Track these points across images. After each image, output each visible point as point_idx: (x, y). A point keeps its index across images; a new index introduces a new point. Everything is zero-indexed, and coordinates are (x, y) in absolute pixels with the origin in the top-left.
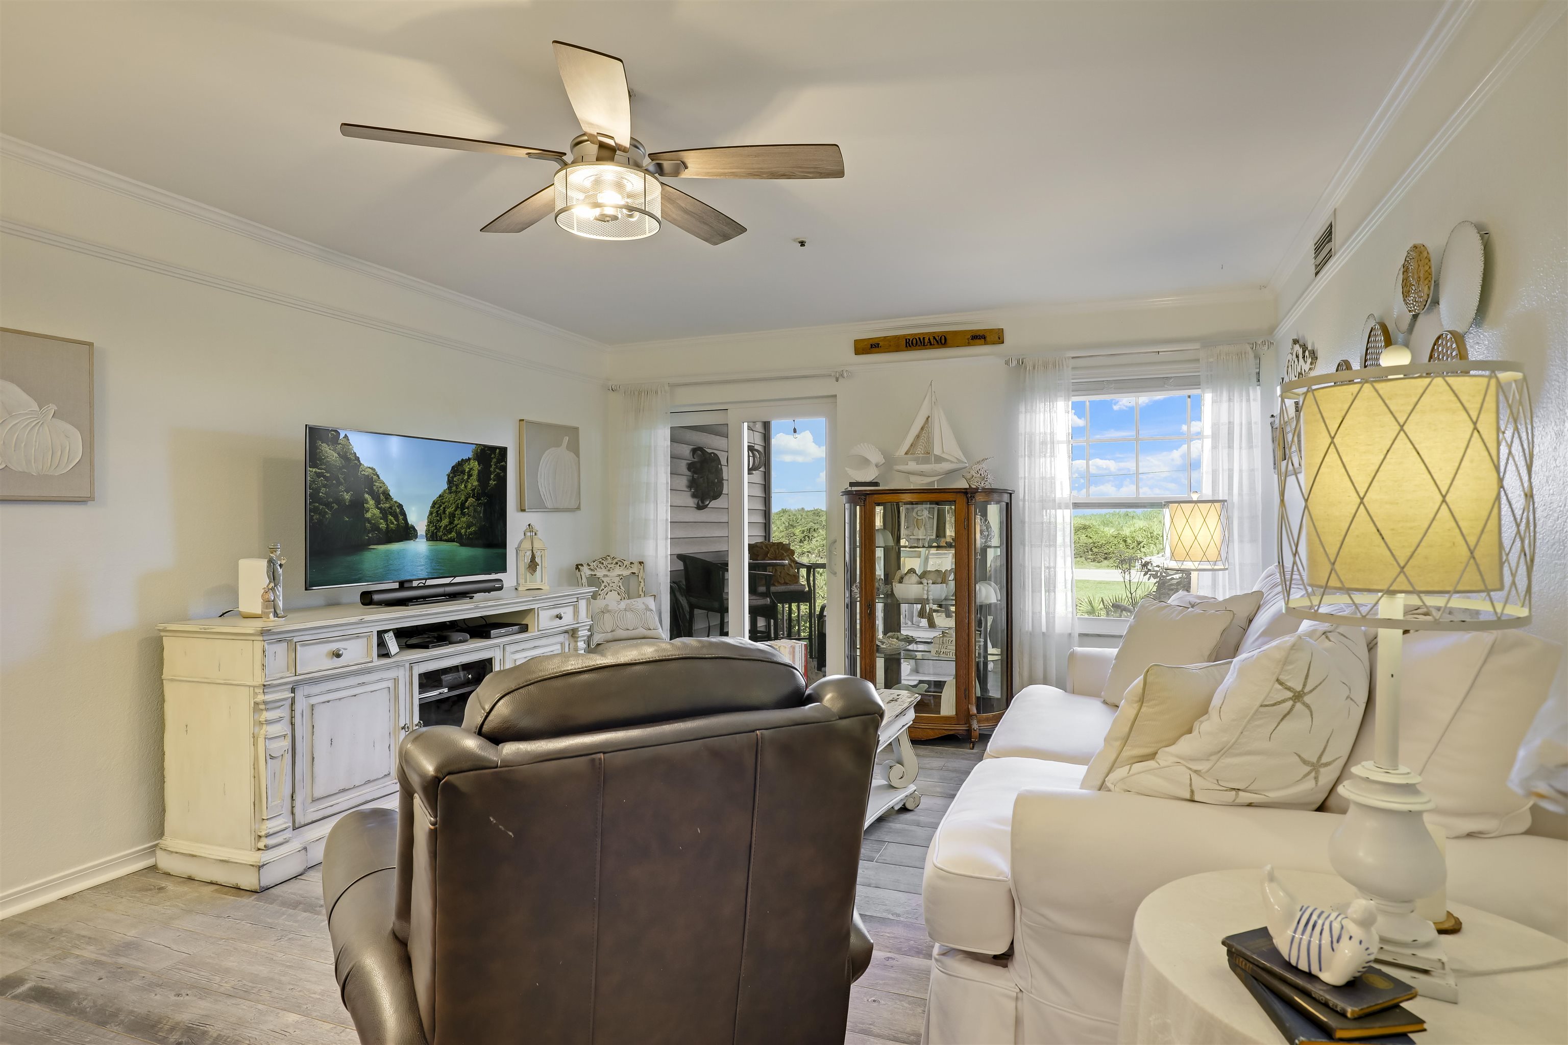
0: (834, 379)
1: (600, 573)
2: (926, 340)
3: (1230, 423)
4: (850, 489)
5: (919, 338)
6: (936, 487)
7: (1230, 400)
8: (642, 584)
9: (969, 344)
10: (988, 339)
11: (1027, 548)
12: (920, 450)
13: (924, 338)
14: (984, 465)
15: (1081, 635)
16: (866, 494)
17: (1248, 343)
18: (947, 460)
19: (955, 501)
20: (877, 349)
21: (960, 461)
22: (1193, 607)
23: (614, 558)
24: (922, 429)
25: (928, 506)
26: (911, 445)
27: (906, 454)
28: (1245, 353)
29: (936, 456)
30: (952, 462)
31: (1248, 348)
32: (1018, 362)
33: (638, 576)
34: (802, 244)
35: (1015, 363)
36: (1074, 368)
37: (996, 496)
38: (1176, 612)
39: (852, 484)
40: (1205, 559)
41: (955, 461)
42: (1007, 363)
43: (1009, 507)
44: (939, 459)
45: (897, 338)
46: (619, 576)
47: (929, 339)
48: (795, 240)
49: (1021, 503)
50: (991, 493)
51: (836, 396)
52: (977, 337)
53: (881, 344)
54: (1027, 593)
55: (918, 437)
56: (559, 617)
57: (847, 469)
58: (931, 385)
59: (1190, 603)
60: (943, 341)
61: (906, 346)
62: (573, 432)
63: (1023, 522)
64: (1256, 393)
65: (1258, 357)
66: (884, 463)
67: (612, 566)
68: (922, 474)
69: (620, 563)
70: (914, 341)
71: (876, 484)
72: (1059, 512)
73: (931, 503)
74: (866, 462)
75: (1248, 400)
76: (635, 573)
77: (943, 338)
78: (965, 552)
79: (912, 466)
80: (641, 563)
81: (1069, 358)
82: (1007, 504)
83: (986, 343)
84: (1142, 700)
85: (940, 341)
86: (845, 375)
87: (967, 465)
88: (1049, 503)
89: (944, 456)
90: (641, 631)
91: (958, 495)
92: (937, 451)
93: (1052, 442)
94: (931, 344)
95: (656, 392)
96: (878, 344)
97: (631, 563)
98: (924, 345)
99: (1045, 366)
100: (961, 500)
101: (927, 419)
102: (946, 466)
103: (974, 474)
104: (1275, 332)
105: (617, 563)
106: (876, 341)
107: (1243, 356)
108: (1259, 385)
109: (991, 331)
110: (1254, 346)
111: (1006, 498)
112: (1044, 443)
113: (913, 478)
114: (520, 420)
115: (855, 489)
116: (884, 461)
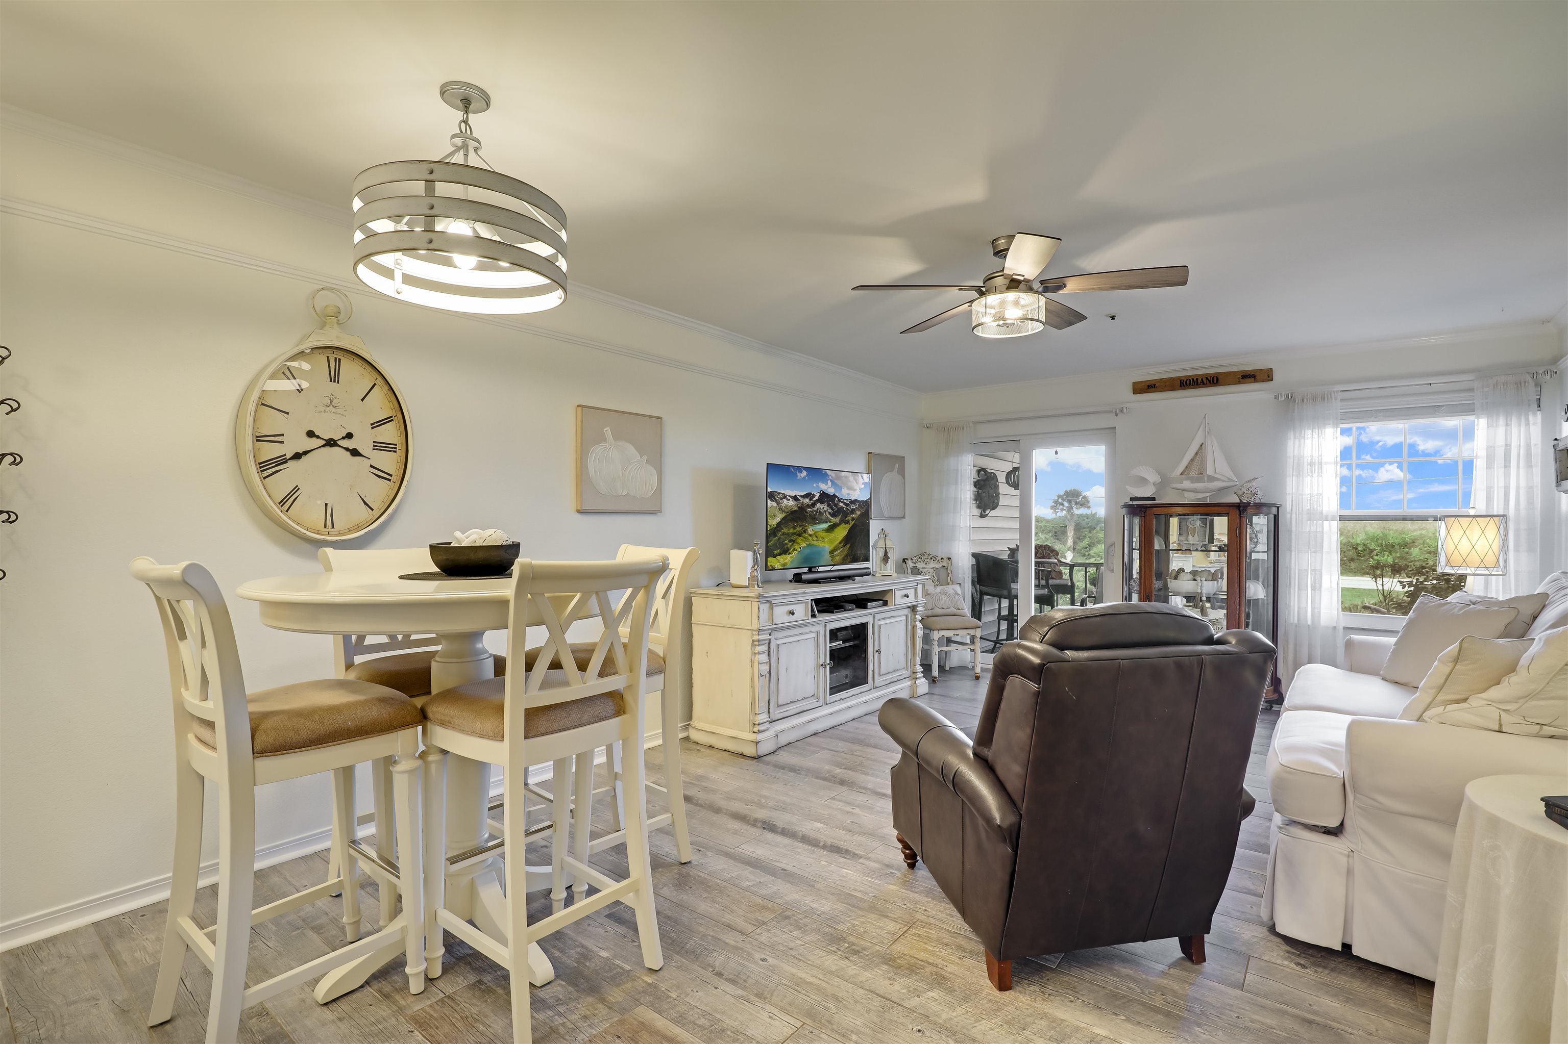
0: (1114, 414)
1: (920, 565)
2: (1200, 381)
3: (1506, 445)
4: (1131, 503)
5: (1193, 379)
6: (1208, 502)
7: (1507, 425)
8: (950, 575)
9: (1239, 383)
10: (1258, 378)
11: (1293, 553)
12: (1193, 472)
13: (1197, 379)
14: (1254, 484)
15: (1345, 628)
16: (1146, 507)
17: (1528, 373)
18: (1218, 479)
19: (1228, 513)
20: (1153, 389)
21: (1230, 480)
22: (1474, 604)
23: (929, 555)
24: (1196, 454)
25: (1199, 517)
26: (1186, 467)
27: (1181, 474)
28: (1525, 382)
29: (1209, 476)
30: (1224, 481)
31: (1528, 378)
32: (1287, 396)
33: (947, 568)
34: (1113, 318)
35: (1284, 397)
36: (1342, 400)
37: (1265, 509)
38: (1458, 608)
39: (1132, 499)
40: (1482, 565)
41: (1226, 479)
42: (1276, 397)
43: (1276, 518)
44: (1211, 479)
45: (1172, 380)
46: (933, 568)
47: (1202, 379)
48: (1107, 316)
49: (1288, 516)
50: (1260, 508)
51: (1115, 427)
52: (1247, 376)
53: (1157, 384)
54: (1292, 591)
55: (1192, 460)
56: (907, 596)
57: (1127, 487)
58: (1205, 417)
59: (1471, 602)
60: (1215, 381)
61: (1181, 386)
62: (901, 460)
63: (1290, 531)
64: (1536, 420)
65: (1538, 385)
66: (1160, 482)
67: (928, 560)
68: (1195, 491)
69: (934, 558)
70: (1188, 381)
71: (1154, 499)
72: (1326, 523)
73: (1201, 515)
74: (1143, 481)
75: (1528, 424)
76: (944, 566)
77: (1215, 378)
78: (1236, 556)
79: (1187, 484)
80: (949, 559)
81: (1337, 391)
82: (1275, 516)
83: (1256, 381)
84: (1456, 660)
85: (1212, 381)
86: (1125, 411)
87: (1237, 483)
88: (1317, 516)
89: (1216, 476)
90: (952, 610)
91: (1231, 508)
92: (1210, 471)
93: (1320, 464)
94: (1204, 384)
95: (963, 428)
96: (1155, 385)
97: (942, 559)
98: (1197, 384)
99: (1314, 399)
100: (1235, 513)
101: (1201, 446)
102: (1218, 484)
103: (1245, 491)
104: (1560, 362)
105: (931, 558)
106: (1152, 383)
107: (1523, 385)
108: (1540, 410)
109: (1261, 371)
110: (1534, 375)
111: (1274, 510)
112: (1311, 464)
113: (1187, 494)
114: (869, 453)
115: (1135, 503)
116: (1160, 480)
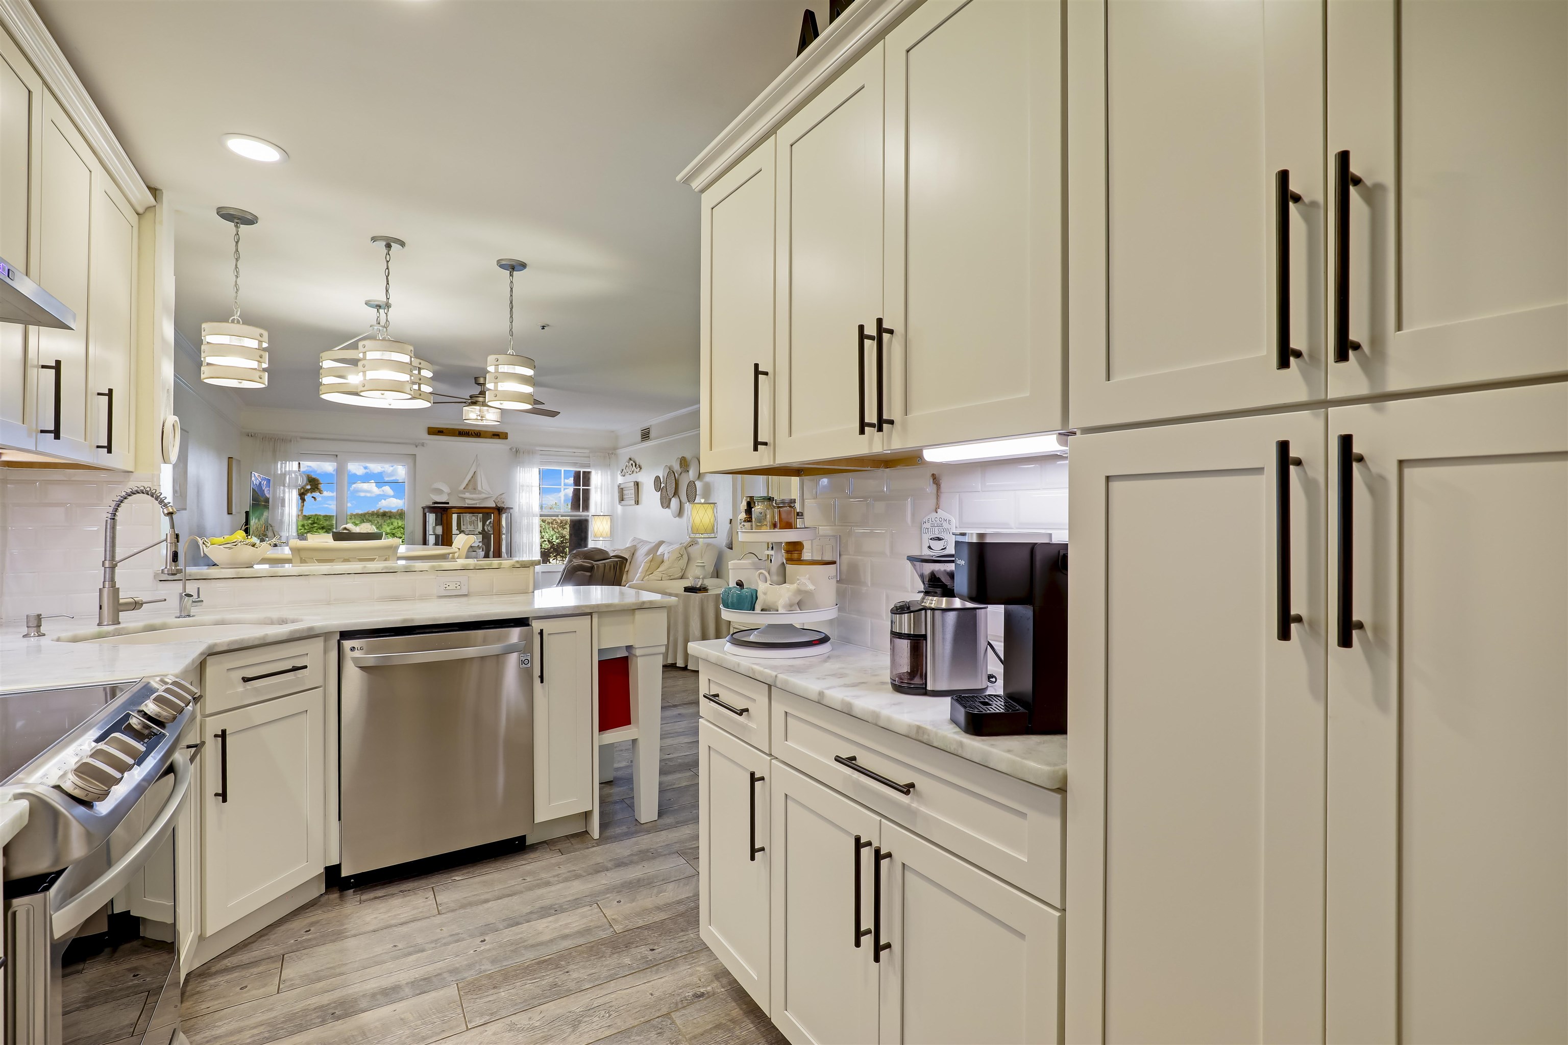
0: (415, 446)
3: (601, 483)
4: (433, 505)
5: (466, 432)
6: (478, 506)
7: (601, 474)
9: (491, 438)
10: (501, 436)
12: (470, 487)
13: (469, 432)
14: (503, 496)
15: (543, 572)
16: (436, 508)
17: (607, 453)
18: (483, 493)
20: (441, 434)
21: (490, 494)
24: (472, 477)
25: (477, 515)
26: (466, 485)
27: (464, 489)
28: (605, 457)
29: (479, 491)
30: (486, 494)
32: (516, 449)
35: (513, 449)
36: (541, 455)
37: (506, 511)
39: (434, 503)
41: (487, 493)
42: (509, 449)
44: (480, 493)
45: (454, 430)
47: (471, 433)
49: (517, 515)
51: (414, 455)
52: (495, 435)
53: (444, 431)
55: (470, 481)
57: (425, 493)
58: (476, 456)
60: (479, 435)
61: (459, 434)
63: (517, 523)
64: (609, 473)
65: (610, 459)
66: (451, 494)
68: (471, 499)
70: (463, 433)
71: (448, 503)
73: (474, 513)
74: (440, 491)
75: (607, 475)
77: (479, 433)
78: (497, 537)
79: (467, 495)
81: (540, 450)
82: (510, 515)
83: (499, 438)
85: (477, 434)
86: (421, 445)
87: (496, 496)
88: (530, 514)
89: (482, 491)
91: (494, 511)
92: (479, 488)
93: (529, 485)
94: (472, 435)
95: (291, 441)
98: (469, 435)
99: (529, 452)
100: (496, 512)
101: (475, 473)
102: (484, 496)
103: (496, 501)
104: (617, 450)
106: (442, 430)
108: (610, 470)
109: (501, 433)
110: (609, 454)
111: (510, 512)
112: (525, 486)
113: (467, 501)
114: (229, 458)
115: (436, 505)
116: (450, 492)
